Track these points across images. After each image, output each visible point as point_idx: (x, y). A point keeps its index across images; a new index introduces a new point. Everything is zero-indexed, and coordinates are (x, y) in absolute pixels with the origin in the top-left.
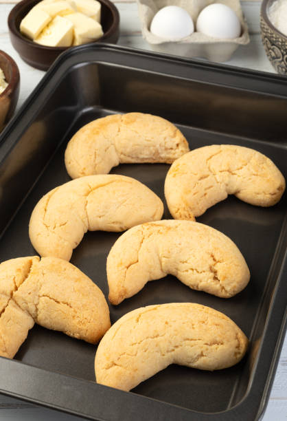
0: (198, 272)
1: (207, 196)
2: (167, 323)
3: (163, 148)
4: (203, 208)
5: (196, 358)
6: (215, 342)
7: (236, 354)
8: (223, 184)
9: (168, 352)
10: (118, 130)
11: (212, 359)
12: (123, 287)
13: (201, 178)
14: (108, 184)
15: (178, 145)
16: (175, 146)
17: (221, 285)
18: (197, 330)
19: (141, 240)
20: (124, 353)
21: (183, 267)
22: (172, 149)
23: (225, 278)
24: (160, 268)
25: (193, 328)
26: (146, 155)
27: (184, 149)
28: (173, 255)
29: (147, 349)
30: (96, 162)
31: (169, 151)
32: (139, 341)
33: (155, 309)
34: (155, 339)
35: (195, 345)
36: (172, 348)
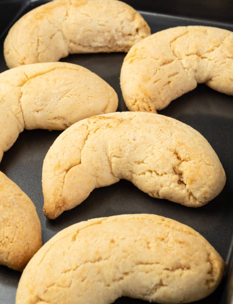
0: (158, 174)
1: (171, 84)
2: (113, 241)
3: (120, 34)
4: (166, 98)
5: (153, 289)
6: (179, 267)
7: (208, 282)
8: (191, 70)
9: (114, 280)
10: (65, 13)
11: (175, 289)
12: (61, 195)
13: (164, 64)
14: (49, 71)
15: (137, 30)
16: (134, 32)
17: (188, 190)
18: (153, 249)
19: (85, 136)
20: (53, 284)
21: (138, 168)
22: (130, 35)
23: (192, 181)
24: (109, 170)
25: (149, 248)
26: (101, 42)
27: (144, 34)
28: (126, 154)
29: (86, 278)
30: (39, 50)
31: (127, 37)
32: (74, 267)
33: (100, 223)
34: (97, 263)
35: (151, 270)
36: (119, 275)
